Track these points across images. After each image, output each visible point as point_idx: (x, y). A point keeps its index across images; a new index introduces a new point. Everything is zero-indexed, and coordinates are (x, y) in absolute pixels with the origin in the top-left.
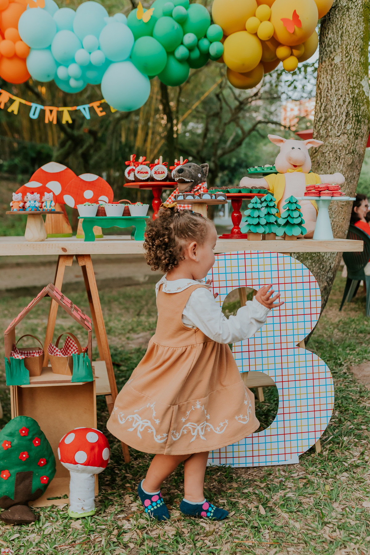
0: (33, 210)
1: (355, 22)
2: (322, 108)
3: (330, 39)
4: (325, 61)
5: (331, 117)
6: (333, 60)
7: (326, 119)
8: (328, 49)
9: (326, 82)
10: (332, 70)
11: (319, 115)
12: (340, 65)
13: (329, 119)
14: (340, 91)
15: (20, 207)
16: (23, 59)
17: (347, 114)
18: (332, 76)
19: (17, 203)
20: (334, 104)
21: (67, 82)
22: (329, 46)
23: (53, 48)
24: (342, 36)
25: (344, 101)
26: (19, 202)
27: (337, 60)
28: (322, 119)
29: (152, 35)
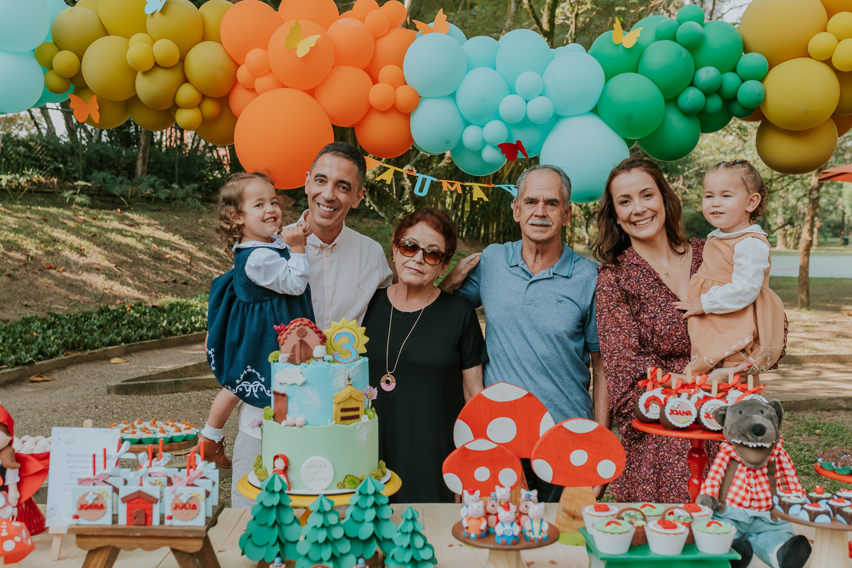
0: (510, 542)
15: (481, 531)
16: (407, 115)
19: (476, 522)
21: (478, 153)
23: (461, 97)
26: (479, 519)
29: (636, 71)
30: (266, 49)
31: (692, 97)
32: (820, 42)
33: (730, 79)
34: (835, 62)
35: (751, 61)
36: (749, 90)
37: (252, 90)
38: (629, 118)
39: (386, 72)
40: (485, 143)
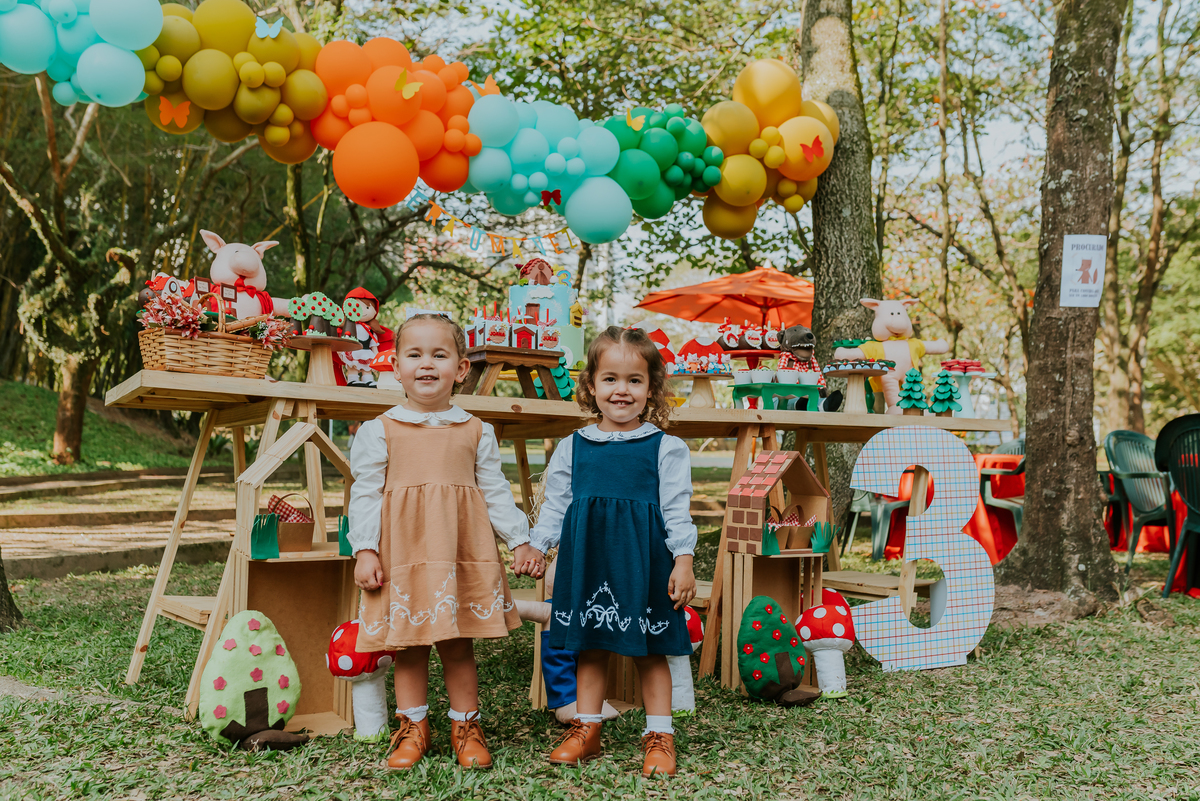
1: (862, 169)
2: (831, 270)
3: (834, 185)
4: (829, 213)
5: (845, 283)
6: (841, 212)
7: (837, 285)
8: (833, 199)
9: (834, 239)
10: (841, 225)
11: (827, 279)
12: (850, 220)
13: (842, 286)
14: (853, 252)
17: (863, 281)
18: (841, 232)
20: (847, 266)
21: (521, 197)
22: (833, 194)
23: (514, 148)
24: (849, 184)
25: (859, 265)
27: (846, 213)
28: (833, 285)
29: (638, 147)
30: (364, 85)
31: (676, 173)
32: (757, 145)
33: (700, 163)
34: (766, 161)
35: (715, 151)
36: (710, 173)
37: (345, 119)
38: (640, 184)
39: (456, 120)
40: (529, 189)
